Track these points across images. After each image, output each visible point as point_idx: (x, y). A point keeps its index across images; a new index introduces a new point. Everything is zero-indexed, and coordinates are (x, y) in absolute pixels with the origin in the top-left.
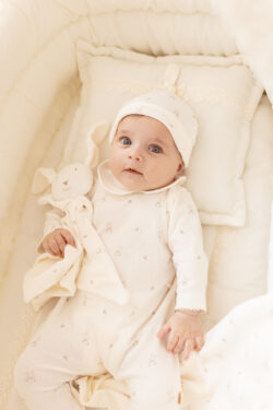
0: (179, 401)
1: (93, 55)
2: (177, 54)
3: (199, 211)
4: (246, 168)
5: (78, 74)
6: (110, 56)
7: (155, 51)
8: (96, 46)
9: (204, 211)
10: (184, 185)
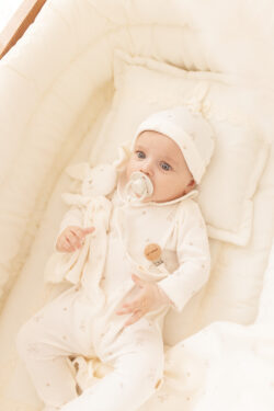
0: (157, 386)
1: (129, 64)
2: (209, 70)
3: (207, 224)
4: (258, 189)
5: (113, 79)
6: (145, 66)
7: (188, 65)
8: (132, 56)
9: (211, 225)
10: (195, 199)
